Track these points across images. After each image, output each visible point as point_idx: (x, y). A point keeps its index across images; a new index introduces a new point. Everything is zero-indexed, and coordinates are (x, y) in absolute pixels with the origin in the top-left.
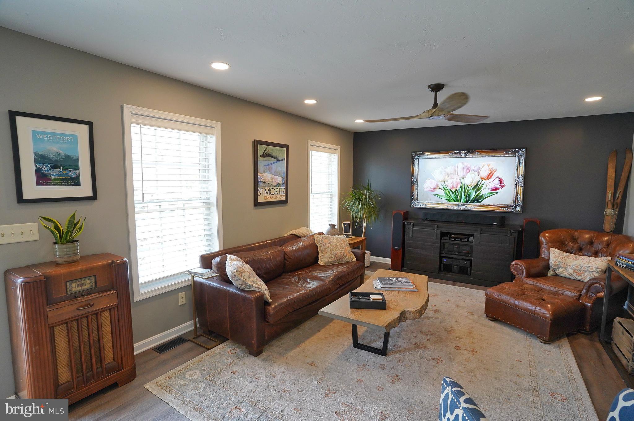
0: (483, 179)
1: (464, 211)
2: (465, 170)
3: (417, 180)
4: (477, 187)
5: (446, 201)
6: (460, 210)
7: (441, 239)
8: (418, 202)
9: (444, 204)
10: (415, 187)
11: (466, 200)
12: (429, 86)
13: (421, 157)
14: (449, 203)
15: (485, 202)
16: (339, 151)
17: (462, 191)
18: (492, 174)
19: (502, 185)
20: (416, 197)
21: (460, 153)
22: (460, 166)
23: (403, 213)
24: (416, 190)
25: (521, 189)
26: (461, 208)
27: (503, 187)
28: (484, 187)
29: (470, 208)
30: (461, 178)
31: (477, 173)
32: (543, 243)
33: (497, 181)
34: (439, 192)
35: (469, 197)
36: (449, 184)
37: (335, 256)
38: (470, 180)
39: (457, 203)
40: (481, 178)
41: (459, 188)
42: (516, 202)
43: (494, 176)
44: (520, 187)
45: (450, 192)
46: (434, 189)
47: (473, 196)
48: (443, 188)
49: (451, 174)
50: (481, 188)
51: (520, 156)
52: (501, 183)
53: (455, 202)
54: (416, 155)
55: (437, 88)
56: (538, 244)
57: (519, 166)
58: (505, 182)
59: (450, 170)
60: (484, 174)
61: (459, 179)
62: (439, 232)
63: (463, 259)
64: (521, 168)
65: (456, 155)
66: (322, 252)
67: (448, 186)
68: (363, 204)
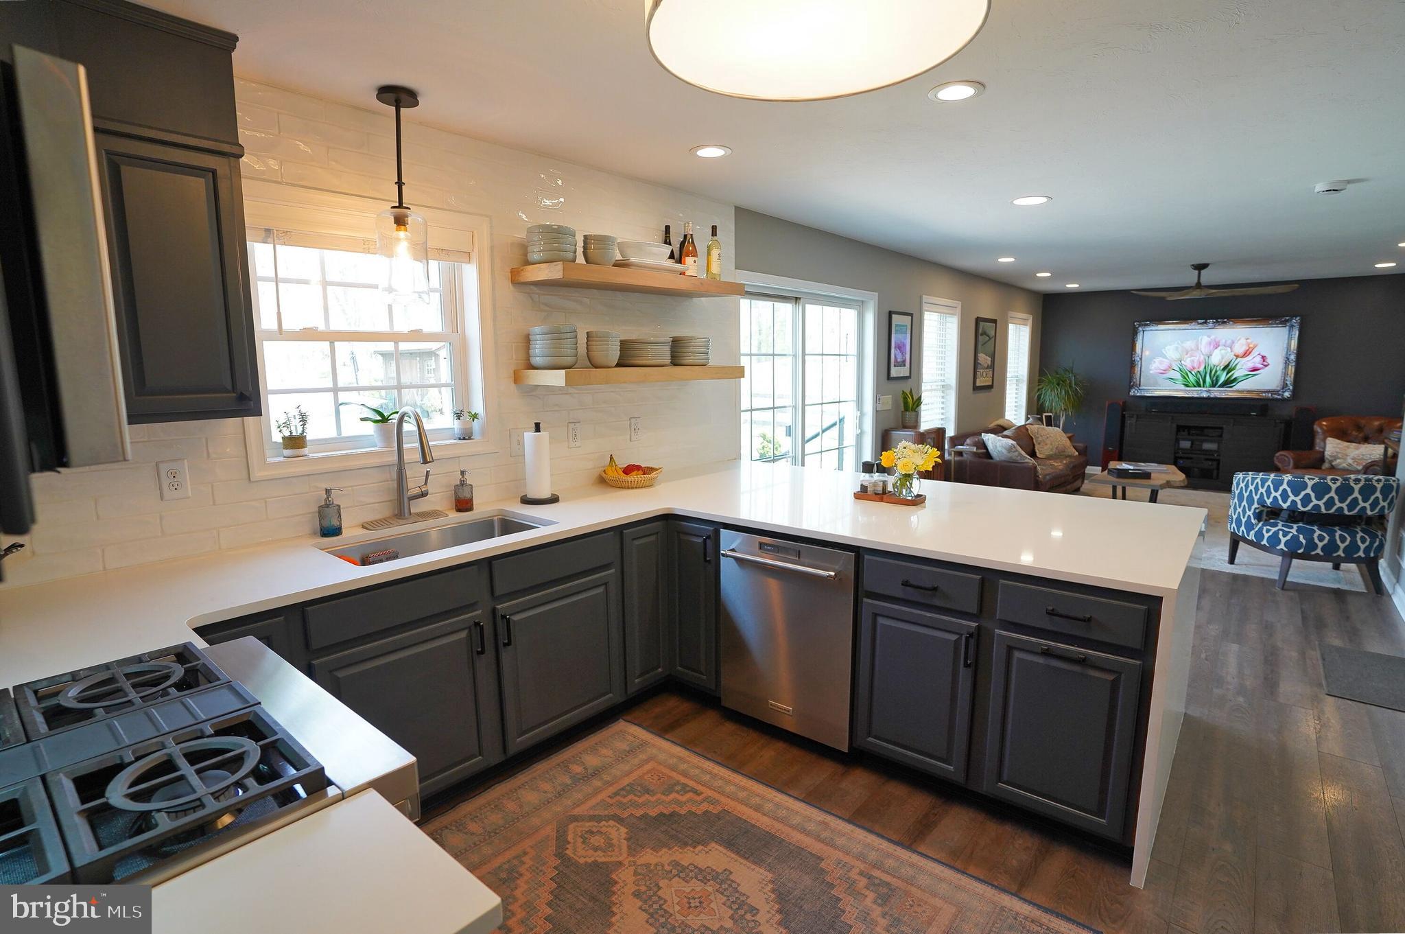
0: (1237, 356)
1: (1209, 398)
2: (1212, 347)
3: (1141, 359)
4: (1228, 368)
5: (1183, 387)
6: (1203, 398)
7: (1177, 434)
8: (1140, 388)
9: (1177, 390)
10: (1137, 369)
11: (1212, 382)
12: (1193, 265)
13: (1148, 328)
14: (1188, 388)
15: (1239, 386)
16: (1030, 322)
17: (1206, 373)
18: (1250, 350)
19: (1265, 363)
20: (1138, 383)
21: (1205, 323)
22: (1205, 340)
23: (1121, 403)
24: (1139, 373)
25: (1292, 369)
26: (1205, 395)
27: (1266, 366)
28: (1238, 367)
29: (1218, 395)
30: (1206, 355)
31: (1229, 349)
32: (1318, 432)
33: (1259, 359)
34: (1172, 374)
35: (1217, 381)
36: (1188, 363)
37: (1057, 448)
38: (1218, 358)
39: (1200, 389)
40: (1235, 355)
41: (1202, 369)
42: (1285, 386)
43: (1255, 353)
44: (1290, 367)
45: (1189, 374)
46: (1165, 372)
47: (1222, 379)
48: (1178, 370)
49: (1192, 350)
50: (1234, 369)
51: (1292, 327)
52: (1264, 361)
53: (1195, 386)
54: (1140, 326)
55: (1200, 267)
56: (1312, 435)
57: (1290, 338)
58: (1269, 360)
59: (1189, 344)
60: (1240, 348)
61: (1202, 357)
62: (1174, 426)
63: (1207, 459)
64: (1293, 341)
65: (1199, 327)
66: (1039, 444)
67: (1186, 366)
68: (1067, 392)
